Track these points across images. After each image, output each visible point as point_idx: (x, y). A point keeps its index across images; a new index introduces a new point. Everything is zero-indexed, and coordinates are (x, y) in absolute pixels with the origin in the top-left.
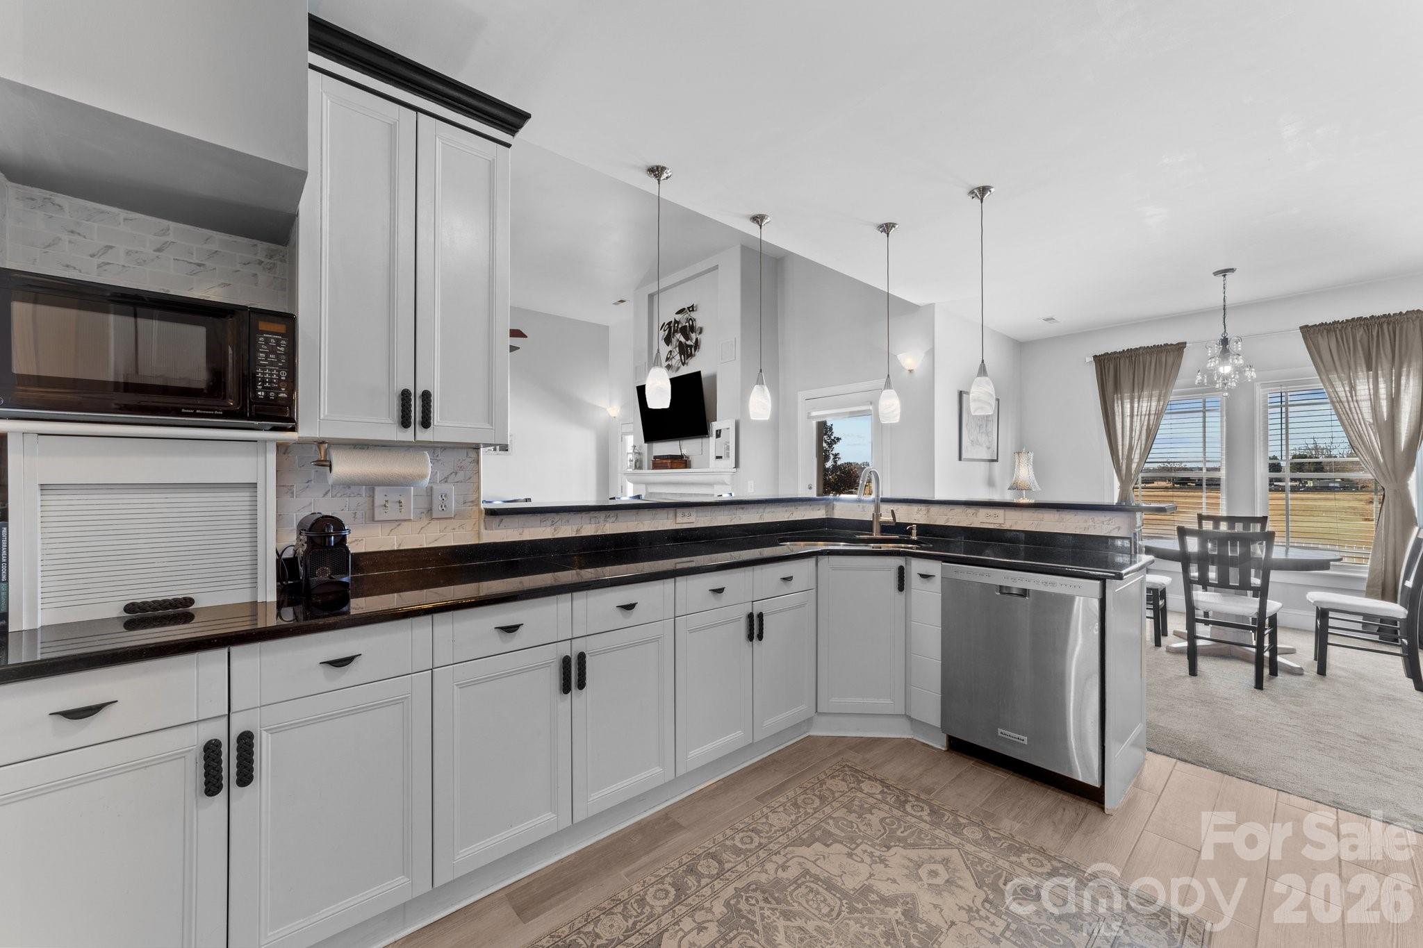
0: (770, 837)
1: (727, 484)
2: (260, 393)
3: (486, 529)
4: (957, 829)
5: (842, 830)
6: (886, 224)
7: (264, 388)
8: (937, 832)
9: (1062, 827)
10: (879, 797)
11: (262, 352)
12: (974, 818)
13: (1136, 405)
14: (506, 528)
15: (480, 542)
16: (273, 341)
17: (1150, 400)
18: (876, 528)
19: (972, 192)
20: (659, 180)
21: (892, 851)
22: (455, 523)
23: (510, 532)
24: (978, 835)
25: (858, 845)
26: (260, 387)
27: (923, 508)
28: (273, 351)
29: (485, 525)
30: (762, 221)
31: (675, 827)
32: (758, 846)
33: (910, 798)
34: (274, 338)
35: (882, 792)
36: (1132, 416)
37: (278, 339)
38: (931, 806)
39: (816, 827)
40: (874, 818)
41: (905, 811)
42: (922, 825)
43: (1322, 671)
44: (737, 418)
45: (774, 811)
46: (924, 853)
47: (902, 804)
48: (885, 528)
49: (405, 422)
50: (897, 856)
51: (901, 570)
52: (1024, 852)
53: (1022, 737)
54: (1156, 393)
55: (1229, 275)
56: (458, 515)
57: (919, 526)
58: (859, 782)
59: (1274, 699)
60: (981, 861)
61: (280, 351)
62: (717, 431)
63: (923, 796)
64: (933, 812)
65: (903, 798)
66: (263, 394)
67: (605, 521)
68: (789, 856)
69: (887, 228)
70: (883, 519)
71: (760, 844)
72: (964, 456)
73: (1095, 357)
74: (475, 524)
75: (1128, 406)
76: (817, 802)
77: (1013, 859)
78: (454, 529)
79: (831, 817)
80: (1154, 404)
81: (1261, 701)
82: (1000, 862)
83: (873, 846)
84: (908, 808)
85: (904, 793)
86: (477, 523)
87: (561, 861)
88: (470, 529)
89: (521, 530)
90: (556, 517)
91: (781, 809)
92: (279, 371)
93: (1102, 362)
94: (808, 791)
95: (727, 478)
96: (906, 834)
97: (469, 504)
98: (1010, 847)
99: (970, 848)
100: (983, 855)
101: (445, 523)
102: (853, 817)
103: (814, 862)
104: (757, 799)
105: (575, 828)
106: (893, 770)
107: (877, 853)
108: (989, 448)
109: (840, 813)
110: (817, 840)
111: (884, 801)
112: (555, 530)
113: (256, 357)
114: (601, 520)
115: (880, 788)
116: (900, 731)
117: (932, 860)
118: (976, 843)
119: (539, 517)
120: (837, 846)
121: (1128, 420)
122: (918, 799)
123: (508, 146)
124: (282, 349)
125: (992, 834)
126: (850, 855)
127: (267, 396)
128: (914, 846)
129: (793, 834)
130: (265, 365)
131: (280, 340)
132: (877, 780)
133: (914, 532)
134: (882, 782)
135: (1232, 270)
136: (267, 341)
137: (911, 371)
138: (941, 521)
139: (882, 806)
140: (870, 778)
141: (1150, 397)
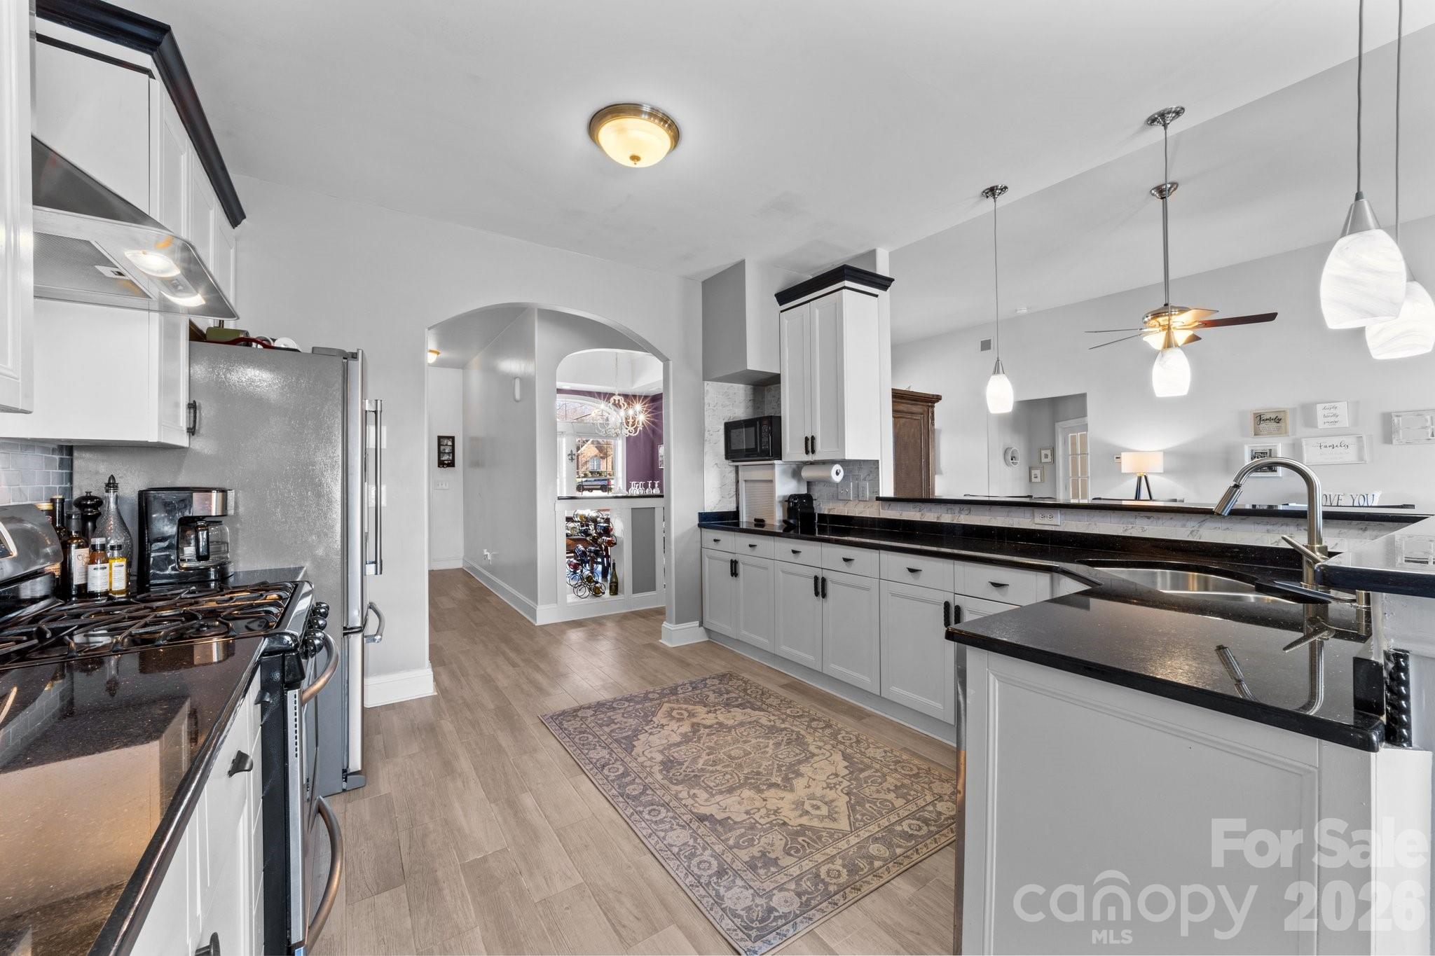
23: (895, 512)
90: (923, 505)
112: (922, 515)
119: (911, 505)
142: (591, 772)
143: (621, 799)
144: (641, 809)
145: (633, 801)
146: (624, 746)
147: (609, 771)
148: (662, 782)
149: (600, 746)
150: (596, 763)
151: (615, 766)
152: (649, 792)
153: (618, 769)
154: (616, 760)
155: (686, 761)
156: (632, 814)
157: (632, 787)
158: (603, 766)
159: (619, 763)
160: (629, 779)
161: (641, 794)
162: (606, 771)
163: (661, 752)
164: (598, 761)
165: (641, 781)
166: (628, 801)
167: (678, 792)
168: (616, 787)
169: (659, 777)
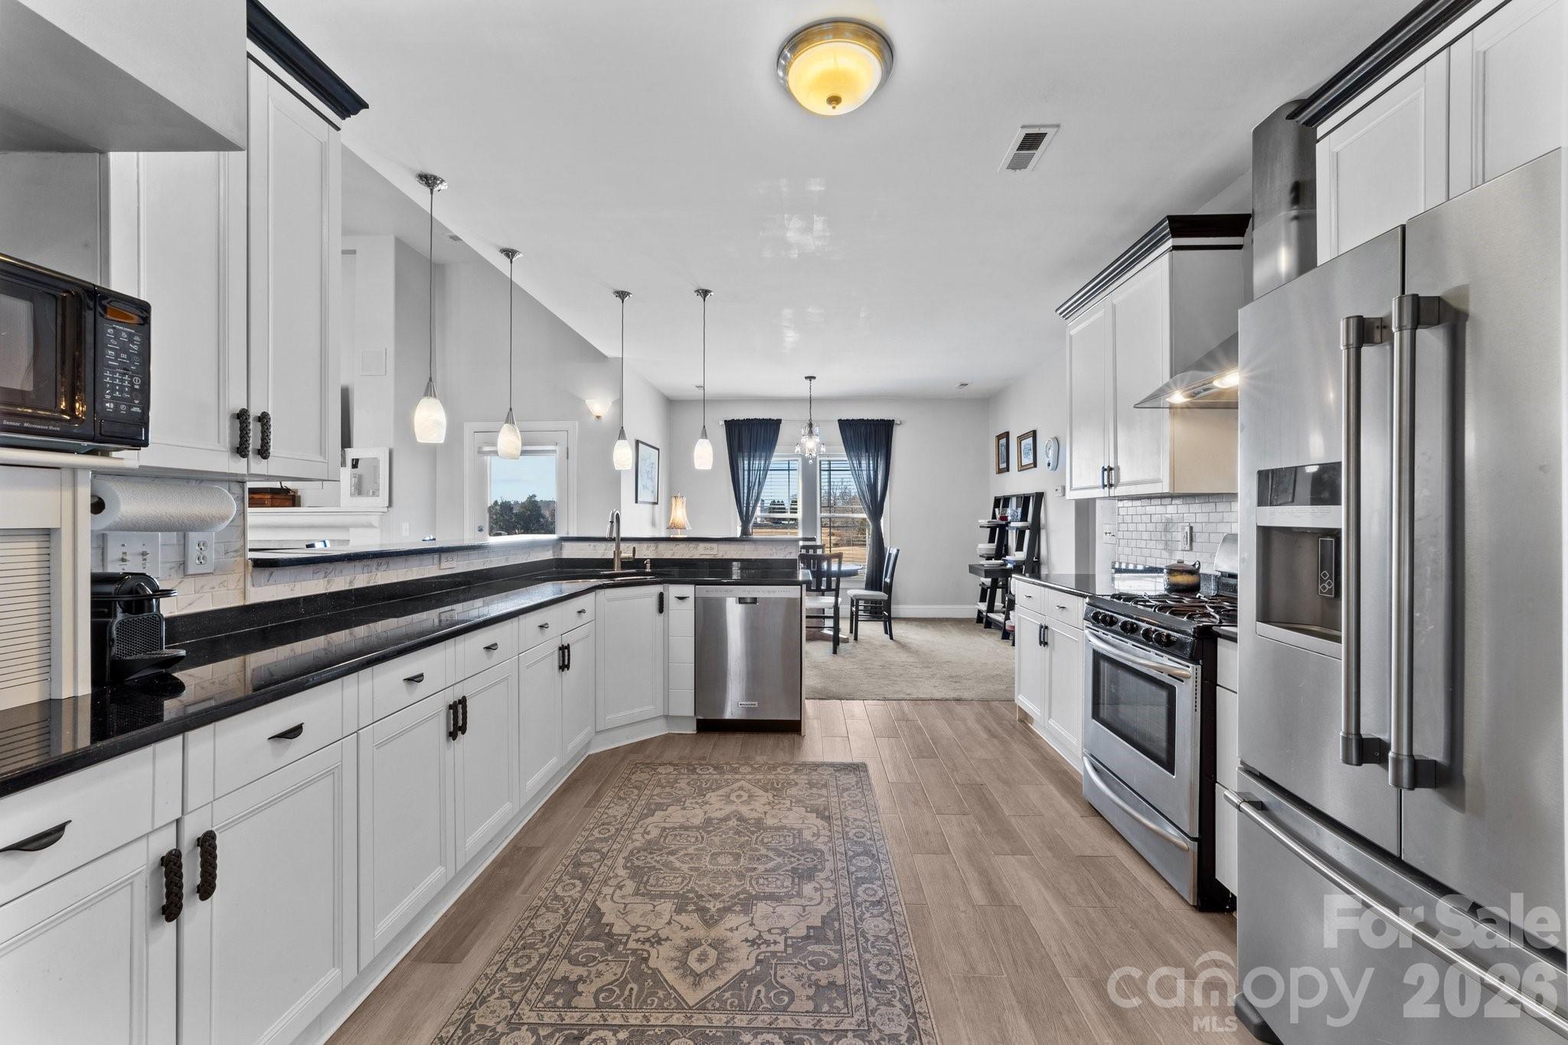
0: (620, 823)
1: (375, 527)
2: (108, 405)
3: (253, 585)
4: (735, 771)
5: (669, 799)
6: (622, 292)
7: (113, 398)
8: (726, 777)
9: (787, 750)
10: (675, 772)
11: (111, 349)
12: (741, 762)
13: (751, 462)
14: (276, 583)
15: (247, 603)
16: (124, 334)
17: (760, 460)
18: (617, 564)
19: (697, 291)
20: (432, 190)
21: (708, 796)
22: (214, 581)
23: (281, 587)
24: (749, 769)
25: (685, 802)
26: (108, 397)
27: (652, 545)
28: (124, 349)
29: (253, 581)
30: (513, 255)
31: (532, 851)
32: (616, 832)
33: (696, 766)
34: (125, 331)
35: (674, 769)
36: (749, 470)
37: (130, 333)
38: (712, 766)
39: (648, 804)
40: (683, 784)
41: (697, 774)
42: (715, 776)
43: (856, 639)
44: (391, 447)
45: (608, 808)
46: (727, 790)
47: (694, 771)
48: (626, 564)
49: (241, 450)
50: (712, 797)
51: (661, 596)
52: (777, 767)
53: (753, 703)
54: (764, 454)
55: (813, 381)
56: (220, 570)
57: (652, 560)
58: (655, 770)
59: (843, 657)
60: (759, 780)
61: (133, 349)
62: (353, 460)
63: (703, 762)
64: (715, 768)
65: (691, 768)
66: (112, 406)
67: (377, 569)
68: (645, 826)
69: (622, 295)
70: (623, 555)
71: (617, 829)
72: (639, 499)
73: (725, 421)
74: (239, 580)
75: (746, 462)
76: (636, 792)
77: (774, 773)
78: (213, 588)
79: (652, 796)
80: (763, 462)
81: (838, 659)
82: (769, 777)
83: (694, 798)
84: (698, 771)
85: (689, 764)
86: (242, 579)
87: (445, 915)
88: (233, 587)
89: (292, 584)
90: (330, 566)
91: (612, 805)
92: (131, 377)
93: (732, 426)
94: (623, 788)
95: (374, 519)
96: (709, 784)
97: (233, 554)
98: (769, 768)
99: (748, 777)
100: (758, 777)
101: (201, 581)
102: (668, 789)
103: (664, 821)
104: (586, 806)
105: (459, 875)
106: (672, 754)
107: (700, 801)
108: (653, 492)
109: (657, 790)
110: (655, 811)
111: (680, 774)
112: (328, 582)
113: (104, 355)
114: (374, 569)
115: (672, 769)
116: (659, 730)
117: (732, 791)
118: (750, 773)
119: (311, 568)
120: (671, 809)
121: (746, 473)
122: (701, 765)
123: (338, 129)
124: (135, 347)
125: (756, 766)
126: (684, 809)
127: (117, 408)
128: (719, 788)
129: (635, 814)
130: (114, 367)
131: (134, 335)
132: (666, 764)
133: (648, 565)
134: (670, 764)
135: (814, 378)
136: (117, 333)
137: (598, 417)
138: (668, 555)
139: (681, 777)
140: (660, 765)
141: (760, 457)
142: (897, 900)
143: (881, 857)
144: (869, 842)
145: (871, 851)
146: (836, 924)
147: (876, 891)
148: (831, 858)
149: (867, 940)
150: (887, 910)
151: (866, 897)
152: (851, 853)
153: (864, 891)
154: (859, 905)
155: (787, 871)
156: (879, 840)
157: (863, 865)
158: (879, 902)
159: (859, 899)
160: (859, 875)
161: (859, 855)
162: (880, 893)
163: (799, 895)
164: (883, 913)
165: (850, 867)
166: (875, 853)
167: (826, 844)
168: (878, 870)
169: (829, 865)
